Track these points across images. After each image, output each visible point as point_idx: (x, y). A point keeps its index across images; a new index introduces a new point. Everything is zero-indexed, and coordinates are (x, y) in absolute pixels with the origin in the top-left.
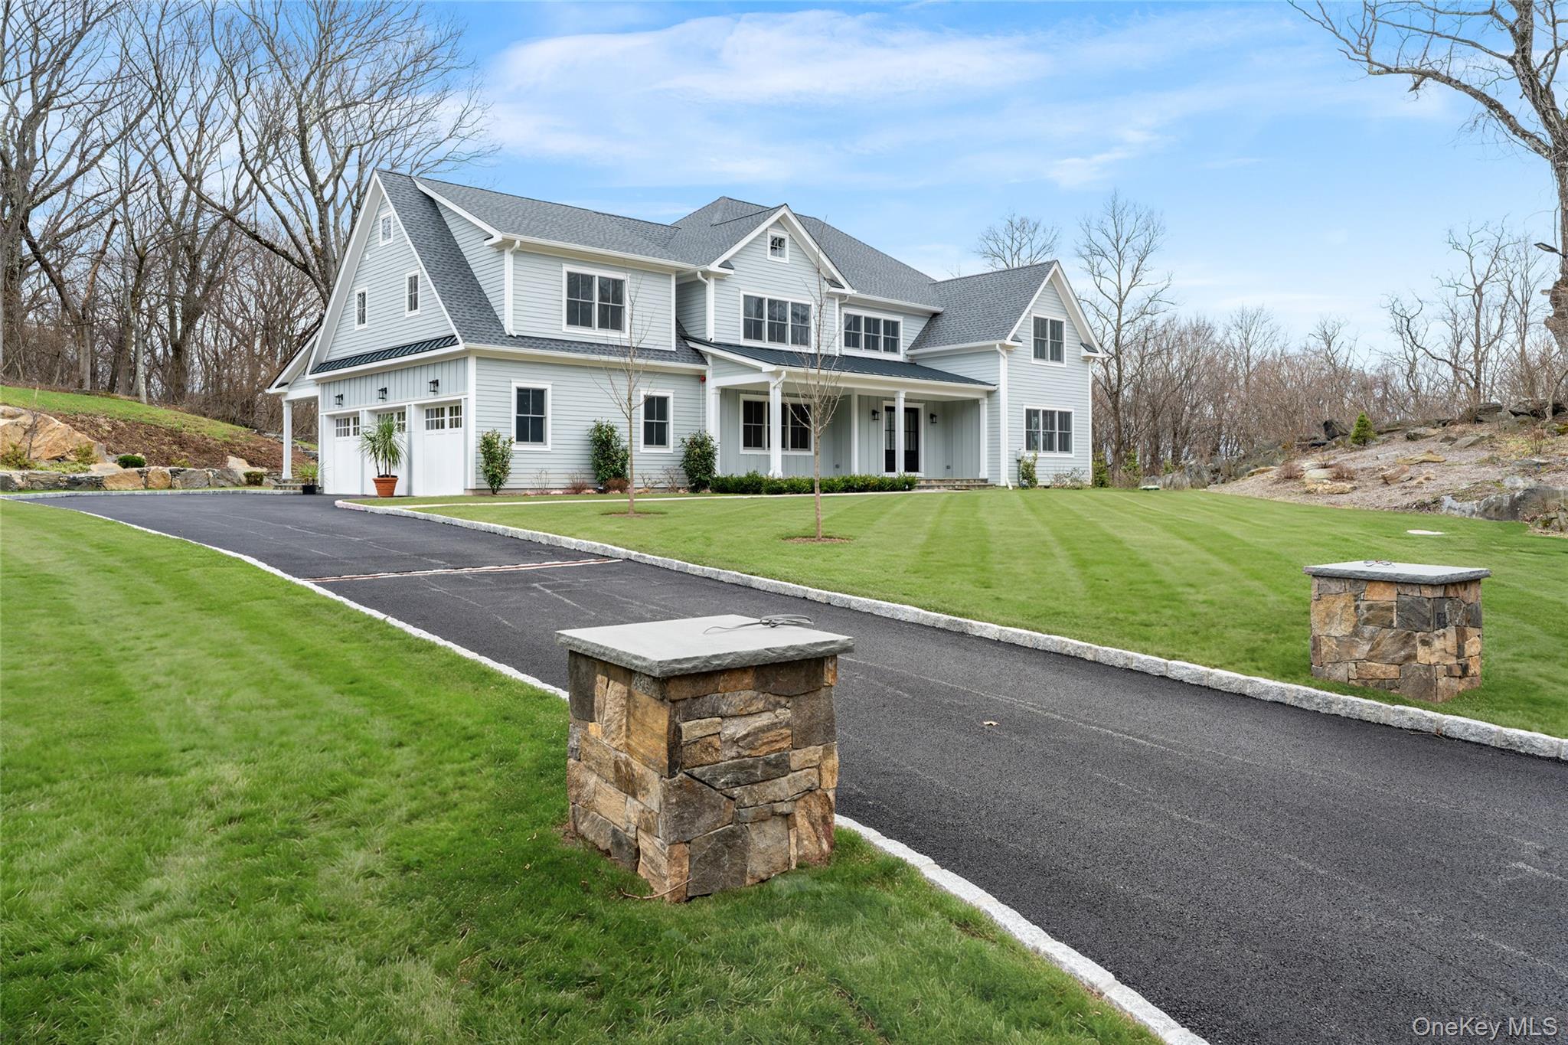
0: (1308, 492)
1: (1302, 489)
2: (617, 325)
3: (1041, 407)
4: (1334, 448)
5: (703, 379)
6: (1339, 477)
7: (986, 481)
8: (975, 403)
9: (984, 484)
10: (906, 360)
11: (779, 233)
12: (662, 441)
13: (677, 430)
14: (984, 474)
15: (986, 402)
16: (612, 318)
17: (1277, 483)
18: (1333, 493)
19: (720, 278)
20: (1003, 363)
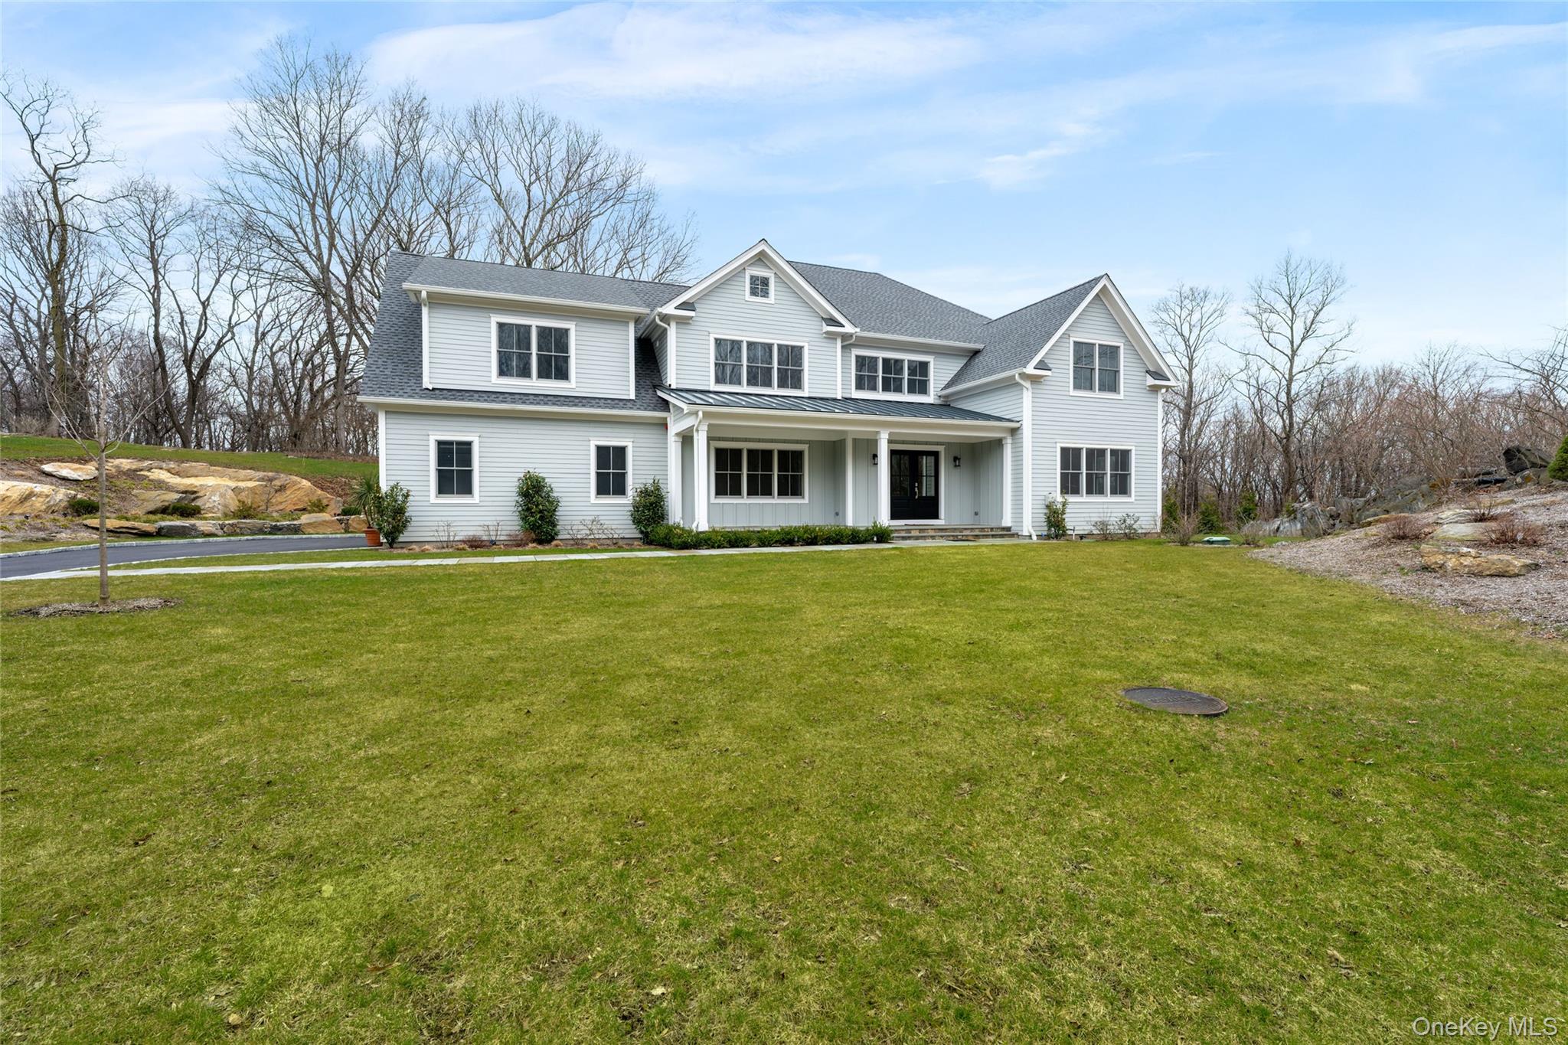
0: (1425, 568)
1: (1418, 561)
2: (562, 374)
3: (1085, 444)
4: (1519, 486)
5: (665, 426)
6: (1505, 541)
7: (1009, 529)
8: (998, 443)
9: (1007, 532)
10: (938, 402)
11: (760, 272)
12: (620, 490)
13: (635, 479)
14: (1007, 522)
15: (1009, 441)
16: (556, 367)
17: (1375, 546)
18: (1480, 575)
19: (683, 322)
20: (1027, 396)
